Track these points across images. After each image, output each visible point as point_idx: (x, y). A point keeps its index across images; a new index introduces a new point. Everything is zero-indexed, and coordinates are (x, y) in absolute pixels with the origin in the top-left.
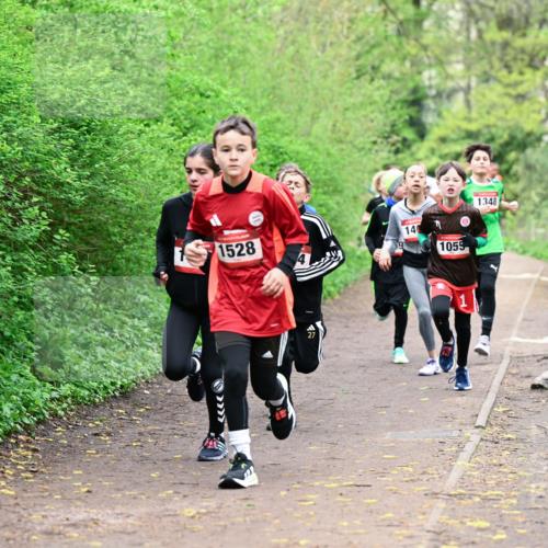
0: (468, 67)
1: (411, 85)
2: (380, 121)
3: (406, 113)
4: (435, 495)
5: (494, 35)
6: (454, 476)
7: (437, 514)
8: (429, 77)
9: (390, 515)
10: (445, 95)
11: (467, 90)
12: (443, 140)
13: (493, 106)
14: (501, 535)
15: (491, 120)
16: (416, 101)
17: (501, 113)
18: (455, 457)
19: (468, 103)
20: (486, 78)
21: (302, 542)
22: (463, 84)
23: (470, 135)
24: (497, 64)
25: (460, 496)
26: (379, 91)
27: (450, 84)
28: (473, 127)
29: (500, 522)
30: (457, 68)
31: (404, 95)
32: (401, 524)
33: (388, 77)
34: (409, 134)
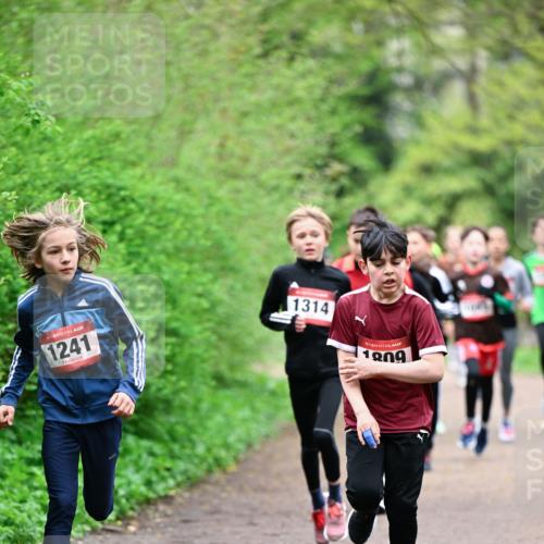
0: (472, 31)
1: (365, 66)
2: (306, 135)
3: (357, 118)
8: (399, 51)
10: (428, 86)
11: (470, 76)
12: (427, 170)
13: (520, 104)
15: (517, 130)
16: (376, 97)
17: (534, 116)
19: (472, 100)
20: (505, 53)
22: (462, 63)
23: (479, 160)
24: (525, 26)
26: (304, 79)
27: (438, 64)
28: (483, 144)
30: (452, 35)
31: (353, 86)
33: (322, 53)
34: (363, 158)
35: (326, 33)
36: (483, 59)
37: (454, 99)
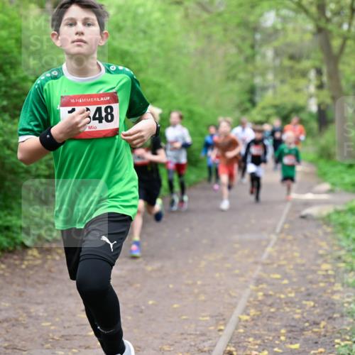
0: (276, 76)
1: (250, 84)
2: (236, 99)
3: (246, 97)
4: (256, 263)
5: (287, 63)
6: (265, 256)
7: (258, 271)
8: (258, 81)
9: (237, 271)
10: (264, 89)
11: (274, 87)
12: (264, 108)
13: (285, 95)
14: (286, 282)
16: (252, 91)
18: (266, 246)
19: (275, 93)
20: (283, 82)
21: (199, 283)
23: (276, 107)
25: (268, 264)
26: (236, 86)
27: (266, 85)
28: (277, 102)
29: (285, 276)
30: (270, 77)
32: (242, 276)
33: (241, 81)
34: (248, 105)
35: (242, 76)
36: (277, 83)
37: (270, 93)
